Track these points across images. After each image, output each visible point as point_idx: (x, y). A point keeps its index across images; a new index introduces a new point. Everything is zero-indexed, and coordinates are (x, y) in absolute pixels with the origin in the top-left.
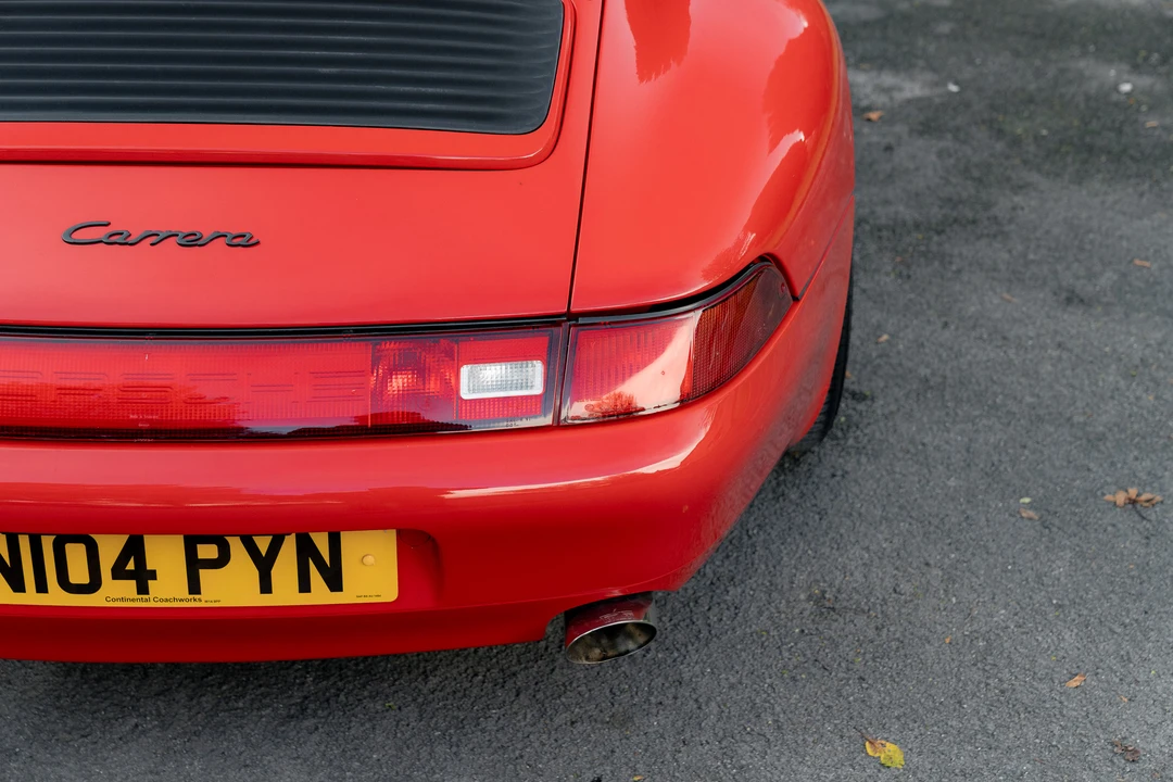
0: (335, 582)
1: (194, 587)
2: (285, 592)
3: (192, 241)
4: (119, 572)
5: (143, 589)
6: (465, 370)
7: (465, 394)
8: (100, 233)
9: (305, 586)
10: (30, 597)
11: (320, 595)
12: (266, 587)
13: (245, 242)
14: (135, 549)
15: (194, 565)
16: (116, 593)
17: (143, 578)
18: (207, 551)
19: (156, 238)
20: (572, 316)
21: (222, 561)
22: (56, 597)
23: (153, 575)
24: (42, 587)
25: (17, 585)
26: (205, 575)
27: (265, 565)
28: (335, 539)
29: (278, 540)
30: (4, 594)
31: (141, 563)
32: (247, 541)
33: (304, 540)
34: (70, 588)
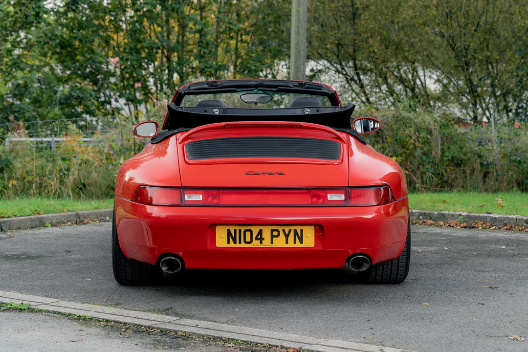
0: (301, 242)
1: (272, 242)
2: (291, 244)
3: (271, 174)
4: (257, 239)
5: (261, 243)
6: (328, 195)
7: (329, 199)
8: (253, 173)
9: (295, 242)
10: (238, 245)
11: (298, 245)
12: (287, 242)
13: (281, 174)
14: (260, 232)
15: (272, 236)
16: (256, 244)
17: (261, 239)
18: (275, 233)
19: (264, 174)
20: (349, 187)
21: (278, 236)
22: (243, 245)
23: (263, 239)
24: (240, 243)
25: (235, 242)
26: (274, 239)
27: (287, 236)
28: (302, 231)
29: (290, 231)
30: (232, 245)
31: (261, 236)
32: (284, 231)
33: (295, 231)
34: (246, 242)
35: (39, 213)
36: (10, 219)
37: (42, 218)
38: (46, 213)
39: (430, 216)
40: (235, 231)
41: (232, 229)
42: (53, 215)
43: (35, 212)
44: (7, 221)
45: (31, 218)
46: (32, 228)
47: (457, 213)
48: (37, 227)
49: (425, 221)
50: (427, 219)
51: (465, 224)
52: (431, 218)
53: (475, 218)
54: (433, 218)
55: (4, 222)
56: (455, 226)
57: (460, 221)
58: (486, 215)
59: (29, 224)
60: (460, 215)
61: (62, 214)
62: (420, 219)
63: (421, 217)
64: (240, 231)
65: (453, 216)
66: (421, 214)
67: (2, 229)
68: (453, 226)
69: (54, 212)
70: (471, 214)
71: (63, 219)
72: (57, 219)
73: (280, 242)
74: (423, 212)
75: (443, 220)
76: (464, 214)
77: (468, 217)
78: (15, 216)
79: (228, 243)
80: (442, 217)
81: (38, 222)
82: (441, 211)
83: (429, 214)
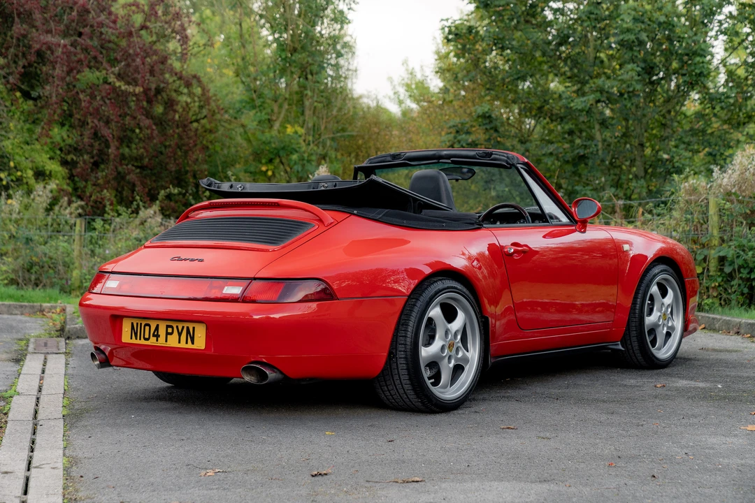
0: (193, 343)
1: (166, 341)
2: (183, 345)
3: (192, 260)
4: (154, 336)
5: (157, 341)
6: (226, 287)
7: (224, 292)
9: (187, 343)
10: (138, 342)
11: (190, 346)
12: (179, 342)
14: (157, 328)
15: (167, 334)
16: (152, 341)
17: (157, 336)
18: (170, 330)
19: (186, 259)
21: (171, 334)
22: (143, 342)
23: (160, 336)
24: (140, 339)
25: (136, 339)
26: (169, 337)
27: (180, 334)
28: (194, 328)
29: (183, 327)
30: (134, 341)
31: (158, 333)
32: (177, 327)
33: (188, 328)
34: (146, 339)
40: (137, 324)
41: (135, 322)
64: (141, 324)
73: (173, 342)
79: (131, 338)
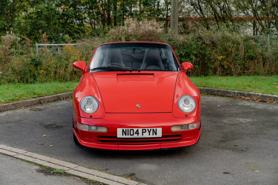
35: (57, 93)
36: (44, 97)
37: (59, 96)
38: (60, 93)
39: (244, 95)
42: (64, 94)
43: (55, 93)
44: (43, 99)
45: (54, 96)
46: (55, 101)
47: (257, 93)
48: (57, 100)
49: (241, 97)
50: (242, 96)
51: (261, 100)
52: (244, 96)
53: (266, 97)
54: (245, 95)
55: (41, 99)
56: (256, 100)
57: (258, 98)
58: (271, 95)
59: (53, 100)
60: (258, 95)
61: (68, 93)
62: (238, 95)
63: (239, 95)
65: (254, 95)
66: (239, 93)
67: (40, 103)
68: (255, 101)
69: (64, 92)
70: (264, 95)
71: (68, 95)
72: (66, 96)
74: (240, 92)
75: (250, 97)
76: (261, 94)
77: (262, 96)
78: (46, 95)
80: (249, 95)
81: (57, 98)
82: (249, 92)
83: (243, 93)
